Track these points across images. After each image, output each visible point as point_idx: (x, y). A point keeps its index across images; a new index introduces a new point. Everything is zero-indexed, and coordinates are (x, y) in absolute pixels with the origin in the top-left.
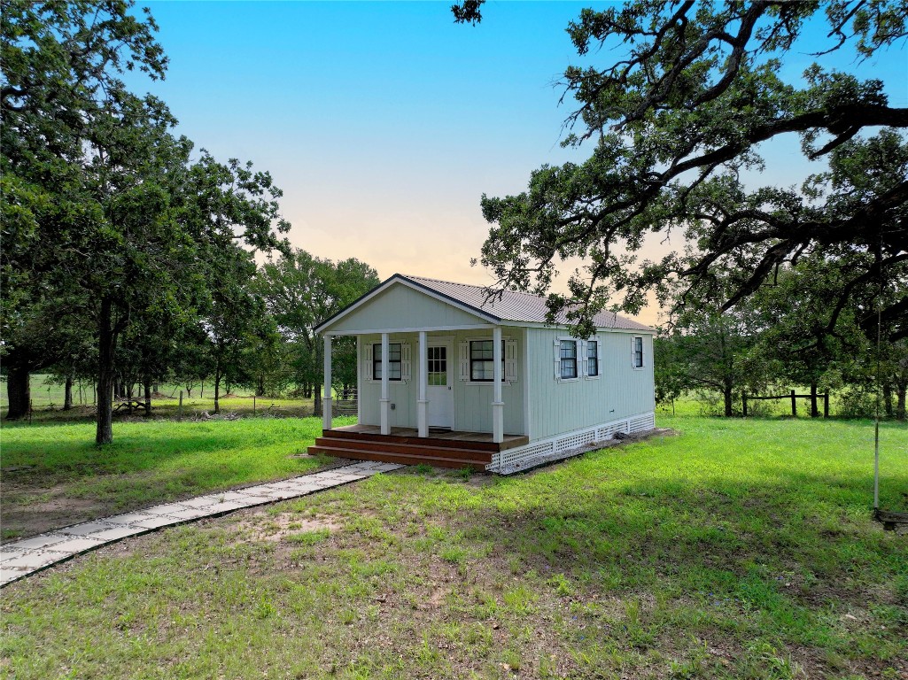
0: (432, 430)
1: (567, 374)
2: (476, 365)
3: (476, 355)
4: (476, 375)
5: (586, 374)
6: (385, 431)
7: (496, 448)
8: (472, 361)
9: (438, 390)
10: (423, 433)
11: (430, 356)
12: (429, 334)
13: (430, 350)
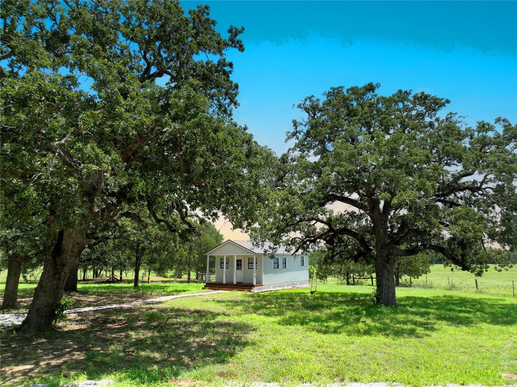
0: (237, 283)
1: (275, 267)
2: (250, 265)
3: (250, 262)
4: (250, 267)
5: (282, 267)
6: (224, 283)
7: (254, 286)
8: (249, 263)
9: (239, 271)
10: (235, 283)
11: (237, 262)
12: (237, 256)
13: (237, 260)
